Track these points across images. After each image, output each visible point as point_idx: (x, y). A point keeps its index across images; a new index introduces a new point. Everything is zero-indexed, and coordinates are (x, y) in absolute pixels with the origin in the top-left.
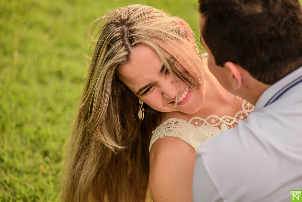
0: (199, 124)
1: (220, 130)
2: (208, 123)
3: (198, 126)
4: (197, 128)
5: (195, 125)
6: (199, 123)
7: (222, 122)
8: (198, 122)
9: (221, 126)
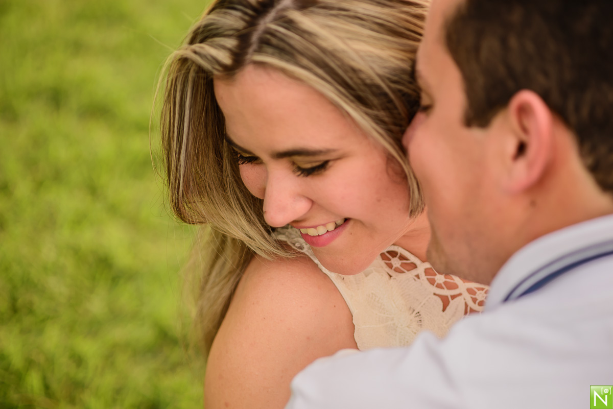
0: (401, 266)
1: (444, 310)
2: (426, 275)
3: (397, 270)
4: (390, 276)
5: (390, 266)
6: (402, 263)
7: (460, 295)
8: (400, 262)
9: (452, 302)
